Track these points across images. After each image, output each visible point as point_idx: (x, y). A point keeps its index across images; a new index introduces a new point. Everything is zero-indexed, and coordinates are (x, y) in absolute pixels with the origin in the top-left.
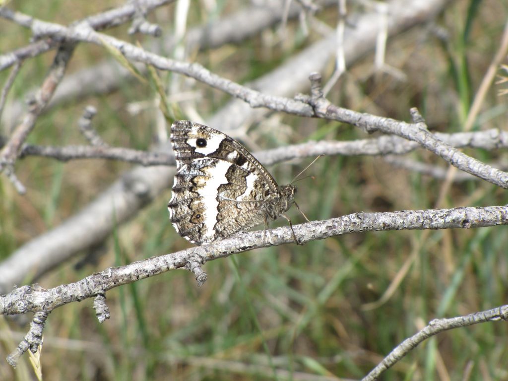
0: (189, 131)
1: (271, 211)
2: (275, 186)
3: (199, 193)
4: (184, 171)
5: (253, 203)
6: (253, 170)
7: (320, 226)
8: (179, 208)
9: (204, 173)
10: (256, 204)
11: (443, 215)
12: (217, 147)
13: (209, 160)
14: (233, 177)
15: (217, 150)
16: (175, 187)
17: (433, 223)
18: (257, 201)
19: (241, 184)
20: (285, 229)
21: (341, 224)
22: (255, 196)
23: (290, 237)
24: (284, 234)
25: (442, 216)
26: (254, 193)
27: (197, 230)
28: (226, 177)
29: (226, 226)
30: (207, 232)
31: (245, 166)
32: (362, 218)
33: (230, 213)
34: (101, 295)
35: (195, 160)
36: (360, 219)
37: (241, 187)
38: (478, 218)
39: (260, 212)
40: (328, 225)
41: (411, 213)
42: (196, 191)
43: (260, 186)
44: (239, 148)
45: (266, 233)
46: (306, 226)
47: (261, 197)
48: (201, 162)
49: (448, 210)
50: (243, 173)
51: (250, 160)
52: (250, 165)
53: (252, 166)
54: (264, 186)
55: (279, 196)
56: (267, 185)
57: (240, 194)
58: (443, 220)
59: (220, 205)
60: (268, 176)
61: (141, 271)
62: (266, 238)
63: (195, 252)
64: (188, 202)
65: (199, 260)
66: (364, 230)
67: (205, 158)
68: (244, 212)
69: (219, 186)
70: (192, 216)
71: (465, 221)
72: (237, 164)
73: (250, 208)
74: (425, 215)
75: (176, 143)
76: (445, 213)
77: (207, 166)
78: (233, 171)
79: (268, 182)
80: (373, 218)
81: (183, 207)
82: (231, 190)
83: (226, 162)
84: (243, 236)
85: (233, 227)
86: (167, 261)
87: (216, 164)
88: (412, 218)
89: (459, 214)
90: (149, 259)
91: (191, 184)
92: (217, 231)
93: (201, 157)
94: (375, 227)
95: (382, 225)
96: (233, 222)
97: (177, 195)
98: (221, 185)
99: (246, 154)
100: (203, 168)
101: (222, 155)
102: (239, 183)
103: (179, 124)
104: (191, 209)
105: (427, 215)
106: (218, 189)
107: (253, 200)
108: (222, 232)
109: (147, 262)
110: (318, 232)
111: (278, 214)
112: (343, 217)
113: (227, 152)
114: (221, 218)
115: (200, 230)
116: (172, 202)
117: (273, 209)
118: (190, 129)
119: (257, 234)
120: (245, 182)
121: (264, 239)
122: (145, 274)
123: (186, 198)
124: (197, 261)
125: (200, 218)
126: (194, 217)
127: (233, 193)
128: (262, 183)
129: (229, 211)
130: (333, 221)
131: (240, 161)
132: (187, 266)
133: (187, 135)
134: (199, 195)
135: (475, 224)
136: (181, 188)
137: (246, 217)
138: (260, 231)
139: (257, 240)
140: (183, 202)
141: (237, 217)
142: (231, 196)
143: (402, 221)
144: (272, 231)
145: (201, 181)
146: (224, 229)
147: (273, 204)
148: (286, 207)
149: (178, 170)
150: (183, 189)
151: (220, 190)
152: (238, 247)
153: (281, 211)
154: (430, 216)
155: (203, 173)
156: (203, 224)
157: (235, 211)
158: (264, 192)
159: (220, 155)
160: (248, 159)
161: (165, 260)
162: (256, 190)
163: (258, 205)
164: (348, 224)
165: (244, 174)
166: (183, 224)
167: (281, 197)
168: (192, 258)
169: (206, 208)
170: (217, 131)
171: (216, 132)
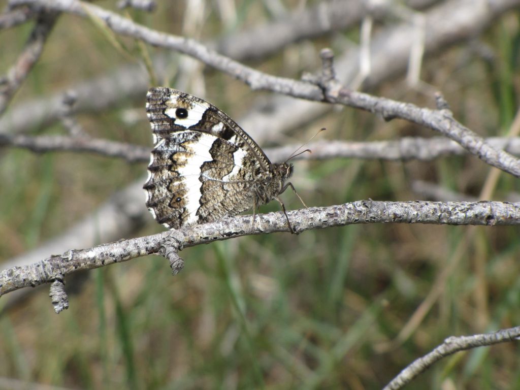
0: (167, 100)
1: (262, 192)
2: (267, 163)
3: (179, 172)
4: (162, 147)
5: (242, 184)
6: (242, 145)
7: (320, 213)
8: (156, 191)
9: (185, 148)
10: (245, 185)
11: (464, 209)
12: (200, 118)
13: (191, 134)
14: (218, 154)
15: (200, 121)
16: (152, 165)
17: (452, 218)
18: (246, 182)
19: (228, 162)
20: (278, 214)
21: (344, 212)
22: (244, 176)
23: (283, 224)
24: (277, 221)
25: (462, 210)
26: (242, 172)
27: (178, 216)
28: (210, 153)
29: (211, 211)
30: (189, 218)
31: (232, 140)
32: (369, 206)
33: (215, 196)
34: (59, 280)
35: (174, 133)
36: (367, 207)
37: (227, 165)
38: (505, 214)
39: (250, 194)
40: (329, 212)
41: (427, 204)
42: (176, 170)
43: (249, 164)
44: (225, 119)
45: (255, 218)
46: (303, 213)
47: (250, 176)
48: (181, 136)
49: (470, 203)
50: (230, 149)
51: (238, 133)
52: (238, 139)
53: (240, 140)
54: (254, 163)
55: (271, 176)
56: (258, 162)
57: (226, 173)
58: (463, 215)
59: (204, 186)
60: (258, 152)
61: (107, 255)
62: (256, 224)
63: (171, 236)
64: (166, 183)
65: (176, 245)
66: (371, 220)
67: (186, 131)
68: (231, 194)
69: (202, 164)
70: (171, 199)
71: (490, 217)
72: (223, 138)
73: (238, 190)
74: (444, 207)
75: (152, 114)
76: (466, 206)
77: (189, 140)
78: (219, 146)
79: (259, 159)
80: (381, 207)
81: (161, 188)
82: (216, 169)
83: (210, 136)
84: (229, 220)
85: (218, 212)
86: (138, 245)
87: (199, 138)
88: (428, 209)
89: (483, 208)
90: (117, 242)
91: (170, 162)
92: (201, 217)
93: (181, 130)
94: (384, 217)
95: (392, 216)
96: (219, 206)
97: (153, 174)
98: (205, 163)
99: (233, 126)
100: (184, 142)
101: (205, 128)
102: (225, 161)
103: (156, 91)
104: (170, 191)
105: (445, 207)
106: (201, 168)
107: (241, 180)
108: (206, 218)
109: (115, 246)
110: (317, 220)
111: (270, 196)
112: (347, 204)
113: (211, 125)
114: (205, 202)
115: (181, 215)
116: (148, 183)
117: (264, 190)
118: (168, 98)
119: (245, 219)
120: (232, 159)
121: (253, 225)
122: (111, 259)
123: (164, 178)
124: (173, 246)
125: (181, 202)
126: (174, 201)
127: (218, 172)
128: (252, 160)
129: (213, 193)
130: (336, 208)
131: (226, 134)
132: (161, 252)
133: (165, 104)
134: (179, 174)
135: (501, 221)
136: (158, 167)
137: (234, 200)
138: (249, 215)
139: (245, 225)
140: (161, 183)
141: (223, 200)
142: (216, 175)
143: (415, 213)
144: (263, 216)
145: (182, 158)
146: (209, 214)
147: (265, 185)
148: (280, 188)
149: (155, 145)
150: (161, 167)
151: (203, 169)
152: (222, 232)
153: (274, 193)
154: (448, 209)
155: (183, 150)
156: (184, 209)
157: (220, 193)
158: (255, 170)
159: (203, 128)
160: (235, 132)
161: (136, 244)
162: (245, 168)
163: (248, 186)
164: (352, 212)
165: (232, 150)
166: (161, 208)
167: (273, 177)
168: (168, 243)
169: (188, 190)
170: (200, 99)
171: (199, 101)
